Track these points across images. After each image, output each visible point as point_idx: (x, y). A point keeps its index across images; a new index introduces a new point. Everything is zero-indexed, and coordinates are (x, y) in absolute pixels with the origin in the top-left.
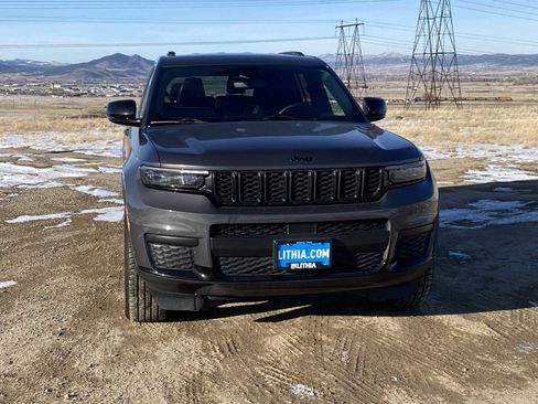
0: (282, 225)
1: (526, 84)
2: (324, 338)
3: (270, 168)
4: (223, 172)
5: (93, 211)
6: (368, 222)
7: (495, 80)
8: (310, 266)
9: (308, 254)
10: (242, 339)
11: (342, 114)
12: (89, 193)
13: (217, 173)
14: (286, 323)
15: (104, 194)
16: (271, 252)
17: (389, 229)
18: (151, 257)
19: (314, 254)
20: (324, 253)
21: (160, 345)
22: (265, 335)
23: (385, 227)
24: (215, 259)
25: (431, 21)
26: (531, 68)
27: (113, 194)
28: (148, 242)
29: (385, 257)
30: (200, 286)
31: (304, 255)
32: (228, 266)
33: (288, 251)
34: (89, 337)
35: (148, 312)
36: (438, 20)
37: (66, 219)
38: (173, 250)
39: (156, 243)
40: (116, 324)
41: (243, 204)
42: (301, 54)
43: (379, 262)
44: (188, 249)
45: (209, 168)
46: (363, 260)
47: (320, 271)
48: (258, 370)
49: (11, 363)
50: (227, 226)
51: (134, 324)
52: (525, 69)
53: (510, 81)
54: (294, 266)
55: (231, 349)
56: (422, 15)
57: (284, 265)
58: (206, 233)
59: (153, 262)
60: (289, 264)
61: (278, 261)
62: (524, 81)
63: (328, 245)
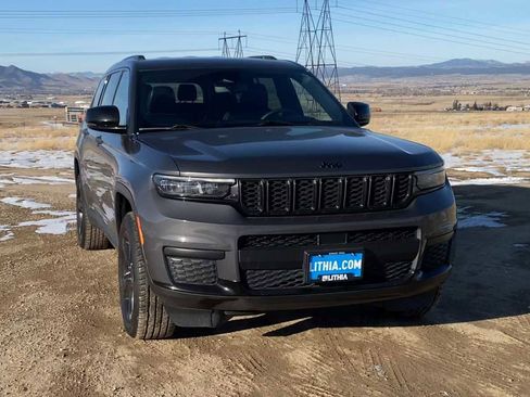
0: (312, 235)
1: (395, 95)
2: (347, 351)
3: (300, 175)
4: (249, 180)
5: (29, 223)
6: (398, 230)
7: (364, 92)
8: (341, 277)
9: (340, 266)
10: (262, 354)
11: (329, 119)
12: (18, 204)
13: (244, 182)
14: (298, 336)
15: (34, 205)
16: (301, 264)
17: (419, 237)
18: (169, 272)
19: (346, 265)
20: (356, 264)
21: (177, 364)
22: (285, 350)
23: (414, 236)
24: (242, 273)
25: (312, 34)
26: (398, 80)
27: (44, 206)
28: (165, 256)
29: (414, 266)
30: (220, 301)
31: (336, 267)
32: (256, 279)
33: (320, 263)
34: (97, 357)
35: (157, 329)
36: (319, 33)
37: (6, 233)
38: (195, 264)
39: (174, 256)
40: (119, 342)
41: (271, 213)
42: (272, 58)
43: (407, 272)
44: (211, 263)
45: (235, 176)
46: (392, 271)
47: (351, 283)
48: (298, 388)
49: (26, 389)
50: (255, 237)
51: (140, 342)
52: (393, 80)
53: (379, 93)
54: (325, 278)
55: (255, 366)
56: (304, 28)
57: (315, 277)
58: (233, 245)
59: (171, 277)
60: (321, 277)
61: (309, 273)
62: (392, 92)
63: (361, 255)
